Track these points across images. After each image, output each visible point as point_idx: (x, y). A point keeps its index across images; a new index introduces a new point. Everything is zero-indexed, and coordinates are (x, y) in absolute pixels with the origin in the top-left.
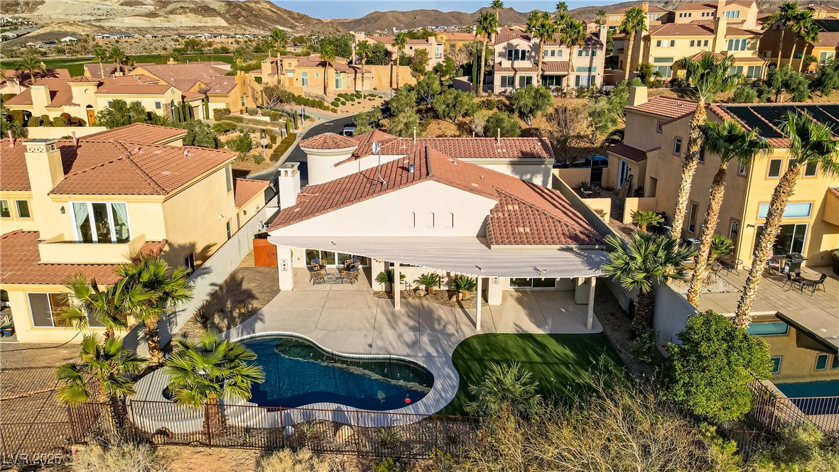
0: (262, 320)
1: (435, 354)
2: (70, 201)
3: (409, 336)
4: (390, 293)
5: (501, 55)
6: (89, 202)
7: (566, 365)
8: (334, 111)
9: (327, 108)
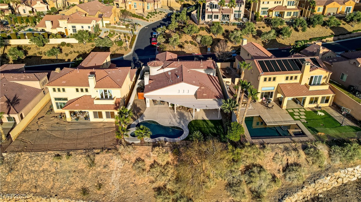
0: (144, 117)
1: (184, 125)
2: (98, 90)
3: (178, 121)
4: (173, 108)
5: (208, 6)
6: (103, 90)
7: (212, 128)
8: (148, 21)
9: (145, 19)
